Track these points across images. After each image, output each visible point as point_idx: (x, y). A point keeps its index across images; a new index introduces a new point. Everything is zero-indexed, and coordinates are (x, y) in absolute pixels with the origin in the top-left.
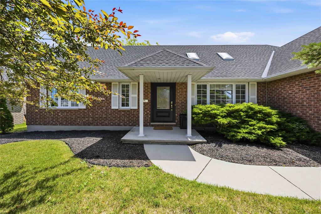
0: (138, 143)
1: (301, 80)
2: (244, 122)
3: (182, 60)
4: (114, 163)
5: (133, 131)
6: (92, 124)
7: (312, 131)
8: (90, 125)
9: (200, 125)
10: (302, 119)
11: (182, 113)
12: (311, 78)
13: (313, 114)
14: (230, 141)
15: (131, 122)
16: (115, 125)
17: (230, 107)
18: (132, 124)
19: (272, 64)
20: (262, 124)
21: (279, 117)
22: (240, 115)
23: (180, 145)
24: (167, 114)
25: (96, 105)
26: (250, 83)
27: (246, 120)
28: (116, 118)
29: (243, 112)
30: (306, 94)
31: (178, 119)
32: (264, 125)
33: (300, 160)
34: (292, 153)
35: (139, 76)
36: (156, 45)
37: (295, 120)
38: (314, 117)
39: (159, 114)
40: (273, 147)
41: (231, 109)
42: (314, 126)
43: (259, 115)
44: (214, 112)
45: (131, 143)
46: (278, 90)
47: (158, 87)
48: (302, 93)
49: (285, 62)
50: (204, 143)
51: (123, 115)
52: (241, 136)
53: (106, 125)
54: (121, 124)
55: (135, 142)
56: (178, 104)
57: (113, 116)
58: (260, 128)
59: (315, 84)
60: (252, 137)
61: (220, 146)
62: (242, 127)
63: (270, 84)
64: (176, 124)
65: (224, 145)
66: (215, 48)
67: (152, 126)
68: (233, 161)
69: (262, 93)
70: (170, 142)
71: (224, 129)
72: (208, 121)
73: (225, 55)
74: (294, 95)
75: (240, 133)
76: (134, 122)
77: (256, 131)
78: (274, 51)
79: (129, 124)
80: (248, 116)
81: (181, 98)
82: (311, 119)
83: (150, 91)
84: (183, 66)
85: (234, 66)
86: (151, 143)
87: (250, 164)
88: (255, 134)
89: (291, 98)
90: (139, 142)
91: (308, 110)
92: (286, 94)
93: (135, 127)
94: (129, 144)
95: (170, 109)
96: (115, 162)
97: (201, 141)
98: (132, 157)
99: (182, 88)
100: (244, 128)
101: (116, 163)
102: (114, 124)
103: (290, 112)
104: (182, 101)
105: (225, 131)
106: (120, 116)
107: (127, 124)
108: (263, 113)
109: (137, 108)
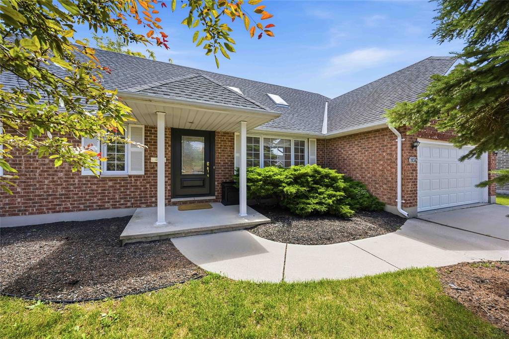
0: (158, 238)
1: (360, 139)
2: (312, 190)
3: (233, 96)
4: (125, 288)
5: (138, 217)
6: (25, 210)
7: (371, 196)
8: (18, 215)
9: (259, 197)
10: (361, 183)
11: (224, 180)
12: (369, 138)
13: (371, 178)
14: (299, 217)
15: (129, 201)
16: (90, 210)
17: (295, 170)
18: (132, 204)
19: (329, 117)
20: (330, 192)
21: (344, 182)
22: (307, 180)
23: (233, 231)
24: (200, 183)
25: (36, 168)
26: (310, 139)
27: (314, 187)
28: (94, 194)
29: (310, 176)
30: (365, 156)
31: (218, 191)
32: (334, 193)
33: (370, 229)
34: (362, 223)
35: (157, 115)
36: (168, 62)
37: (356, 185)
38: (372, 181)
39: (186, 184)
40: (344, 218)
41: (296, 173)
42: (372, 190)
43: (326, 180)
44: (276, 177)
45: (144, 240)
46: (338, 149)
47: (185, 137)
48: (361, 154)
49: (343, 117)
50: (268, 223)
51: (111, 187)
52: (312, 208)
53: (67, 210)
54: (107, 205)
55: (152, 237)
56: (218, 166)
57: (84, 191)
58: (330, 196)
59: (373, 145)
60: (323, 208)
61: (290, 224)
62: (311, 197)
63: (329, 142)
64: (216, 198)
65: (294, 223)
66: (263, 86)
67: (175, 204)
68: (311, 242)
69: (321, 152)
70: (218, 229)
71: (289, 201)
72: (269, 190)
73: (278, 99)
74: (354, 156)
75: (310, 204)
76: (136, 201)
77: (326, 200)
78: (327, 103)
79: (126, 204)
80: (316, 182)
81: (224, 156)
82: (369, 183)
83: (170, 142)
84: (238, 107)
85: (291, 116)
86: (184, 235)
87: (330, 244)
88: (325, 204)
89: (350, 159)
90: (160, 236)
91: (366, 173)
92: (346, 155)
93: (138, 210)
94: (140, 243)
95: (205, 174)
96: (124, 285)
97: (263, 220)
98: (158, 267)
99: (225, 141)
100: (313, 197)
101: (129, 286)
102: (89, 206)
103: (350, 176)
104: (225, 161)
105: (292, 204)
106: (105, 190)
107: (123, 204)
108: (330, 178)
109: (142, 173)
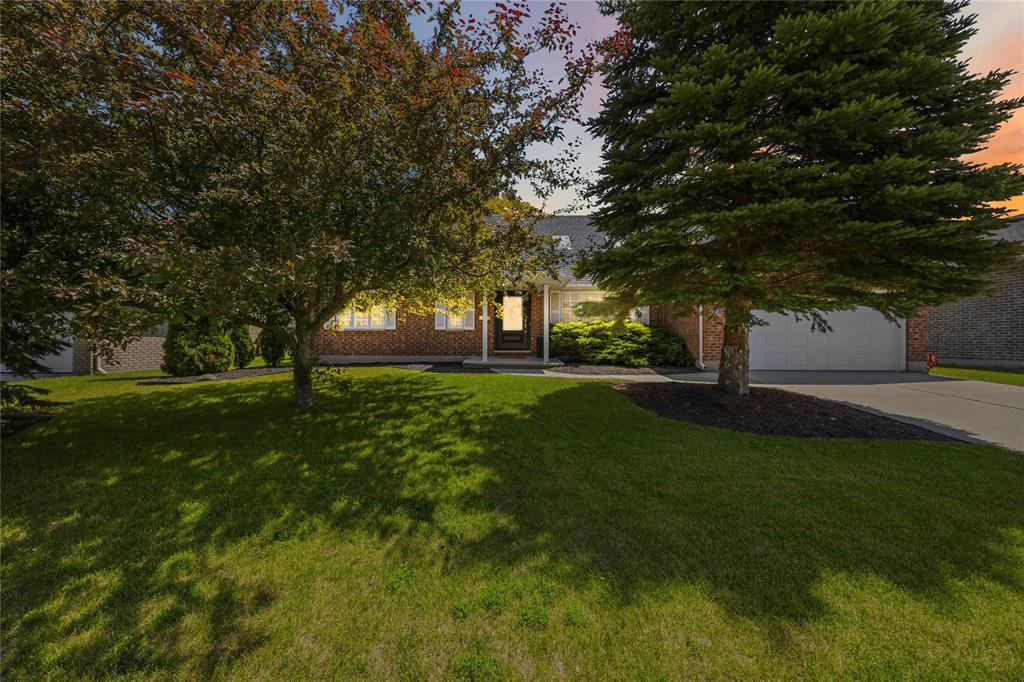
6: (406, 352)
9: (559, 348)
11: (540, 336)
16: (440, 355)
18: (466, 352)
20: (627, 344)
21: (651, 336)
24: (519, 338)
25: (411, 324)
28: (442, 343)
31: (534, 346)
32: (630, 345)
39: (506, 338)
41: (596, 327)
44: (575, 330)
51: (452, 338)
52: (602, 357)
53: (427, 354)
54: (450, 352)
56: (534, 322)
57: (437, 341)
58: (624, 348)
62: (605, 348)
64: (532, 352)
67: (497, 355)
72: (567, 342)
75: (601, 353)
76: (469, 350)
77: (618, 351)
79: (462, 352)
88: (616, 354)
93: (470, 356)
95: (523, 330)
97: (558, 364)
102: (439, 352)
106: (447, 341)
109: (473, 328)
